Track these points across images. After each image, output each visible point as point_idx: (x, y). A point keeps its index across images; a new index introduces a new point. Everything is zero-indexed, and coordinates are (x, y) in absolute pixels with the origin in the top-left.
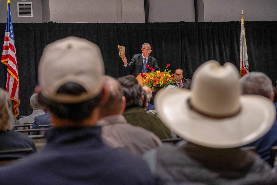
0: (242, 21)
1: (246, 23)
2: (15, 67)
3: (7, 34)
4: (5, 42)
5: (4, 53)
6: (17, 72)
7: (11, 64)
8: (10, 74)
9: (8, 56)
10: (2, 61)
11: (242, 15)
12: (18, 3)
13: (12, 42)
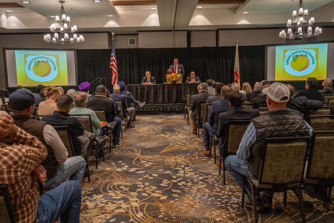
0: (237, 46)
1: (239, 47)
2: (115, 70)
3: (112, 54)
4: (111, 58)
5: (111, 63)
6: (116, 73)
7: (113, 68)
8: (113, 73)
9: (112, 65)
10: (110, 67)
11: (237, 42)
12: (129, 39)
13: (114, 58)
